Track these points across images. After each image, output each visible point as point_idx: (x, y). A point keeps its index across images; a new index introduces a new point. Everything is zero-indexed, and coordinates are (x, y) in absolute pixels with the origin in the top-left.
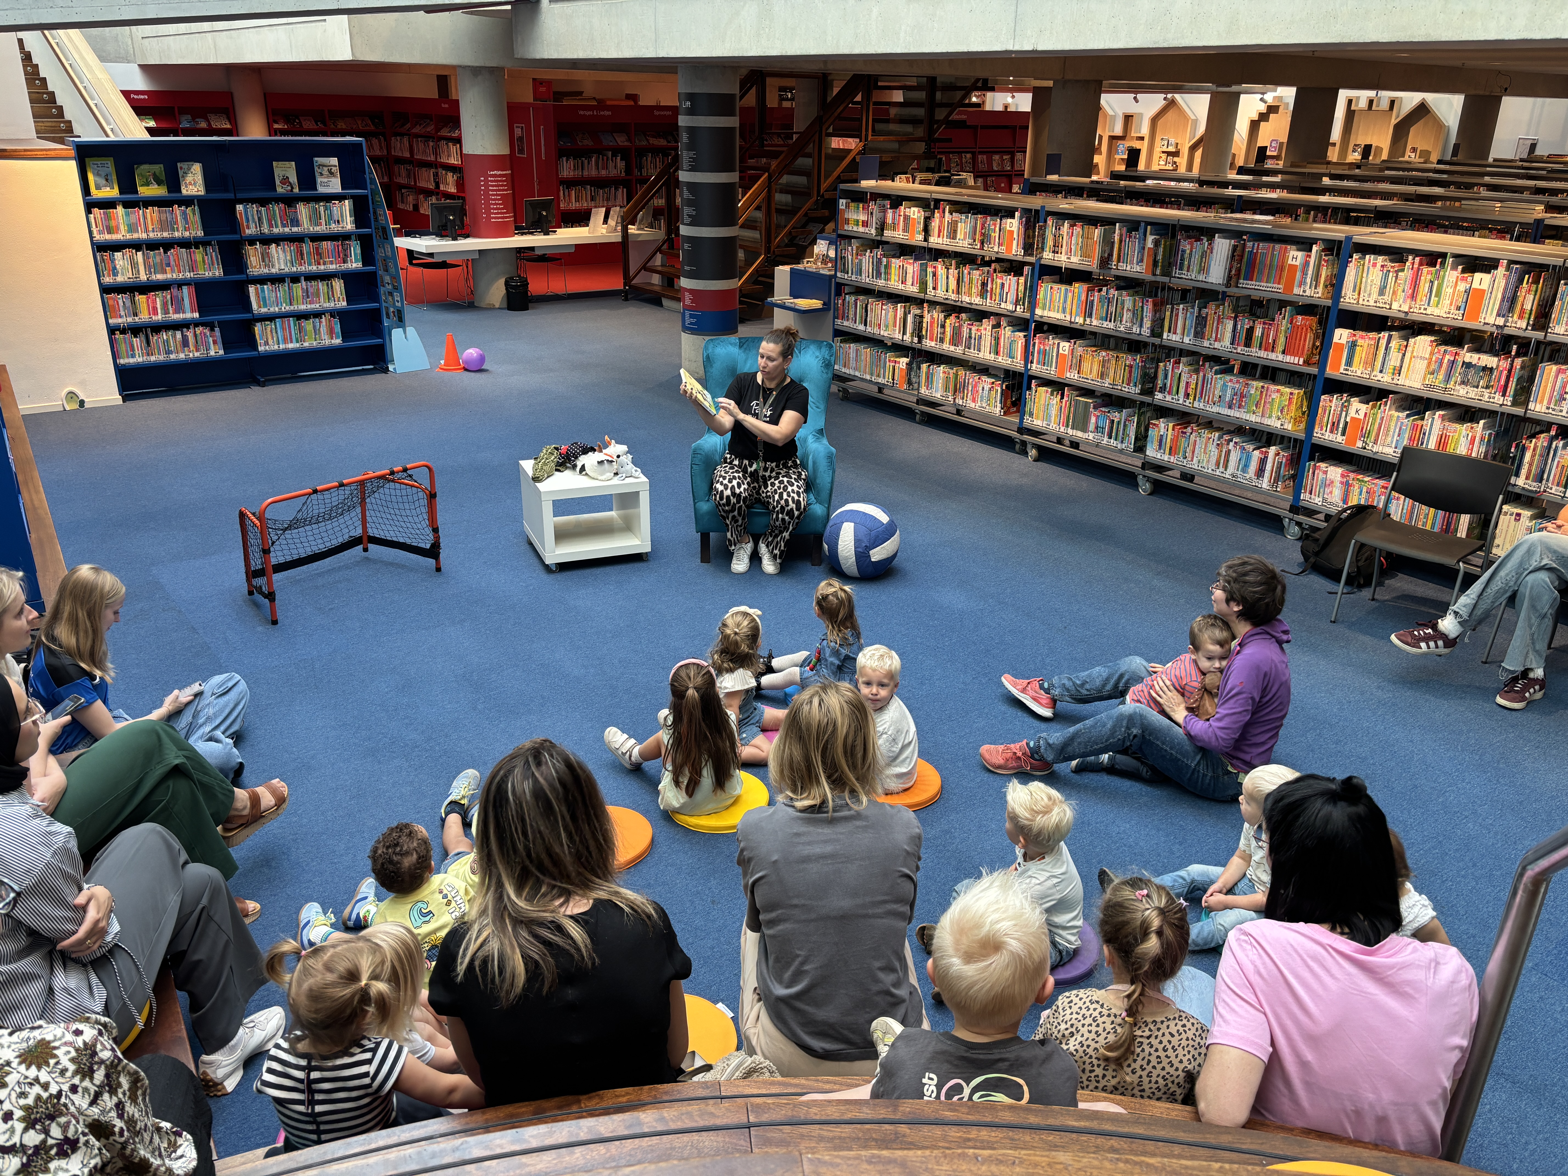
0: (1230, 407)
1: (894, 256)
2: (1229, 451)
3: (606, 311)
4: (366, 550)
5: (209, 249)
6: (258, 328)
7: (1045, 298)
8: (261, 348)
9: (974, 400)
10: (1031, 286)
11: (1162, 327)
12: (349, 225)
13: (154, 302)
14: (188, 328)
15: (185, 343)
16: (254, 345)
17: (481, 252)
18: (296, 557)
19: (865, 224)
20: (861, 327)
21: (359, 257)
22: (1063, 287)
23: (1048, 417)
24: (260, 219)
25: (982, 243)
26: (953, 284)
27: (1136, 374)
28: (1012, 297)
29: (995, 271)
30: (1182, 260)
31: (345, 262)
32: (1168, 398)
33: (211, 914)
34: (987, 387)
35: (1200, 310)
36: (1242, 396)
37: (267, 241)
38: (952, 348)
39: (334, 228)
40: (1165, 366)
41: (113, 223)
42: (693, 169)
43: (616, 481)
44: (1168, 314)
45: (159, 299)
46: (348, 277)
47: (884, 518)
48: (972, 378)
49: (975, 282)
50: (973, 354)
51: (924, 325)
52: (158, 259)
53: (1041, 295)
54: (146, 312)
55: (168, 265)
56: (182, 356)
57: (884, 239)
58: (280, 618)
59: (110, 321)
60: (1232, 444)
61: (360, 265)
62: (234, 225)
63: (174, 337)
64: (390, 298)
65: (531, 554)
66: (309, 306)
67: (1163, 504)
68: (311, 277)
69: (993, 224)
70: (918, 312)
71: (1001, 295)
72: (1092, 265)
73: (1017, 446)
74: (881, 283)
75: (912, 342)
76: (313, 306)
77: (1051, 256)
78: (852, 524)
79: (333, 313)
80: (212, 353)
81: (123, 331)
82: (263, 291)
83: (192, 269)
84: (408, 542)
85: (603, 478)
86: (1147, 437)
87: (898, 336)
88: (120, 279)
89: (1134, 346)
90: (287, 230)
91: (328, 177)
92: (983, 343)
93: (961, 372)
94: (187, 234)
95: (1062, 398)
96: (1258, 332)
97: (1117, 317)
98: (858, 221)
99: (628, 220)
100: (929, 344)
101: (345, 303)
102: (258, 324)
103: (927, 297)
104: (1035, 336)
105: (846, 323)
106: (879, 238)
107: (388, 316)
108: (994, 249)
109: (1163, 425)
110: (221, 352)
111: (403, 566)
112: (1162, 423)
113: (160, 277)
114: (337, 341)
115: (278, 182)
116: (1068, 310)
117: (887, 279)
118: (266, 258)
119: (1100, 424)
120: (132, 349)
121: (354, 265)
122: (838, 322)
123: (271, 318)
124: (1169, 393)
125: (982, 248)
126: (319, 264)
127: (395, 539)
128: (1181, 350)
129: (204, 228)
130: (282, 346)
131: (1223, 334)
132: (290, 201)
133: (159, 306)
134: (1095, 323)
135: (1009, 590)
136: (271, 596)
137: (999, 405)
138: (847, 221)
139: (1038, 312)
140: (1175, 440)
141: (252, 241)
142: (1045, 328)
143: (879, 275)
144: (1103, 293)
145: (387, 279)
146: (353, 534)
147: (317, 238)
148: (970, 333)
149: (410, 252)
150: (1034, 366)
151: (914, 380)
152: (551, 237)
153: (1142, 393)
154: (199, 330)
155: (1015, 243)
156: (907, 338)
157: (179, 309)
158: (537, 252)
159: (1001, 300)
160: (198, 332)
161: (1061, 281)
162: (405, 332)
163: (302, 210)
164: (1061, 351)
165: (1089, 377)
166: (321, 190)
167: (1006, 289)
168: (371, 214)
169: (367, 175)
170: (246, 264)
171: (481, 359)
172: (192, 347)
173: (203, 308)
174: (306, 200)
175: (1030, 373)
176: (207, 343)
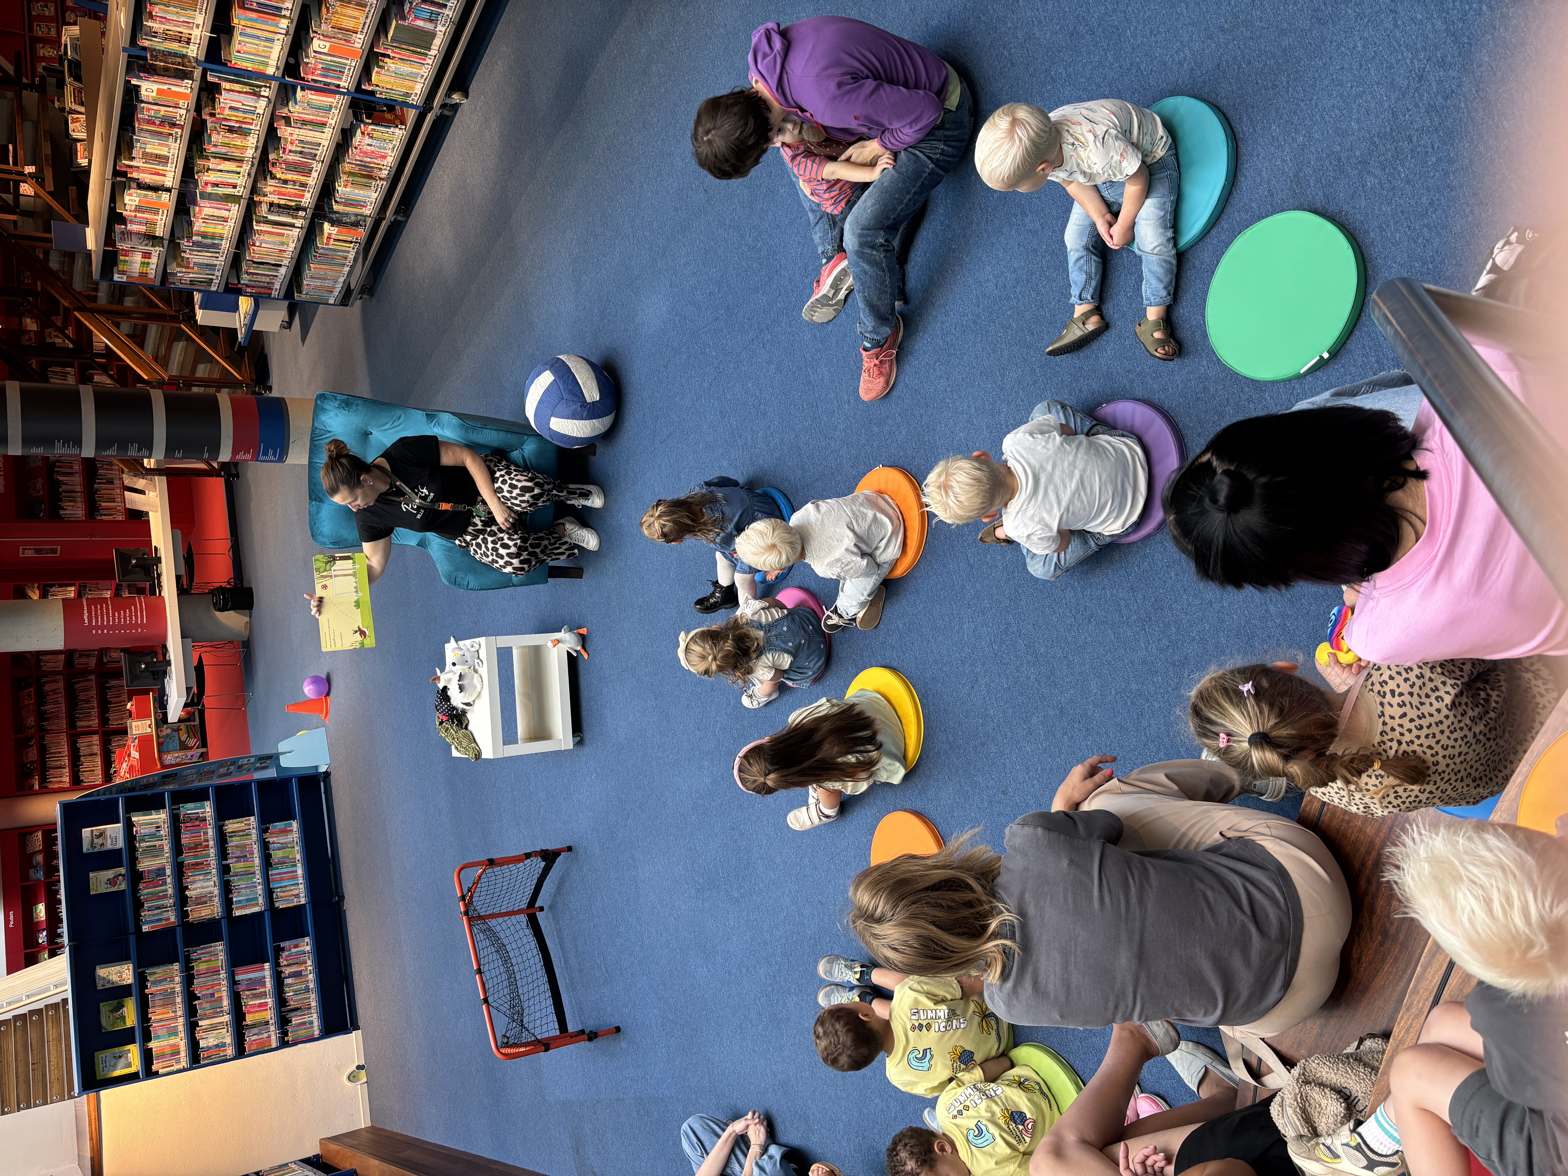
1: (191, 227)
3: (253, 506)
4: (541, 909)
5: (194, 956)
6: (281, 905)
7: (253, 61)
8: (303, 901)
9: (384, 157)
12: (161, 817)
13: (253, 1006)
14: (281, 972)
15: (297, 975)
16: (298, 909)
17: (184, 636)
18: (547, 986)
19: (147, 255)
20: (283, 270)
21: (198, 804)
22: (237, 37)
23: (412, 77)
24: (158, 908)
25: (174, 125)
26: (228, 166)
28: (249, 101)
29: (213, 115)
31: (204, 820)
34: (368, 140)
37: (182, 899)
38: (314, 174)
39: (165, 831)
41: (168, 1051)
42: (78, 443)
43: (483, 671)
45: (249, 1002)
46: (223, 814)
47: (546, 378)
48: (354, 155)
49: (227, 141)
50: (324, 152)
51: (283, 202)
52: (207, 1006)
54: (264, 1013)
55: (212, 995)
56: (311, 977)
57: (167, 236)
59: (274, 1045)
61: (207, 803)
62: (165, 933)
63: (290, 985)
64: (245, 769)
66: (256, 855)
68: (223, 854)
69: (149, 111)
70: (264, 208)
71: (245, 112)
73: (447, 113)
74: (225, 245)
75: (304, 218)
77: (193, 47)
78: (553, 418)
79: (264, 830)
80: (308, 948)
81: (285, 1033)
82: (239, 902)
83: (216, 972)
85: (479, 687)
87: (295, 232)
88: (228, 1040)
90: (169, 880)
91: (105, 838)
92: (309, 139)
93: (346, 166)
94: (177, 979)
95: (388, 56)
98: (143, 263)
100: (308, 199)
101: (252, 818)
102: (277, 905)
103: (246, 194)
104: (303, 79)
105: (277, 286)
106: (166, 243)
107: (267, 772)
108: (183, 114)
110: (307, 939)
113: (226, 1003)
114: (295, 825)
116: (270, 35)
117: (221, 238)
118: (201, 901)
119: (427, 16)
120: (304, 1024)
121: (208, 809)
122: (274, 294)
123: (269, 893)
125: (182, 127)
126: (207, 846)
127: (533, 887)
129: (171, 962)
130: (301, 881)
132: (136, 877)
133: (257, 1002)
134: (288, 5)
135: (647, 234)
137: (392, 129)
138: (143, 275)
139: (270, 71)
141: (184, 915)
142: (293, 65)
143: (215, 246)
145: (222, 771)
146: (524, 924)
147: (178, 849)
148: (296, 152)
150: (342, 84)
151: (353, 218)
152: (162, 553)
154: (283, 962)
155: (174, 88)
156: (299, 223)
157: (261, 982)
158: (183, 572)
159: (253, 112)
160: (285, 963)
161: (229, 39)
162: (284, 753)
163: (145, 864)
164: (326, 51)
165: (362, 20)
166: (120, 844)
167: (239, 105)
168: (149, 792)
169: (102, 798)
170: (210, 920)
171: (316, 680)
172: (302, 968)
173: (259, 959)
174: (133, 860)
175: (353, 90)
176: (297, 954)
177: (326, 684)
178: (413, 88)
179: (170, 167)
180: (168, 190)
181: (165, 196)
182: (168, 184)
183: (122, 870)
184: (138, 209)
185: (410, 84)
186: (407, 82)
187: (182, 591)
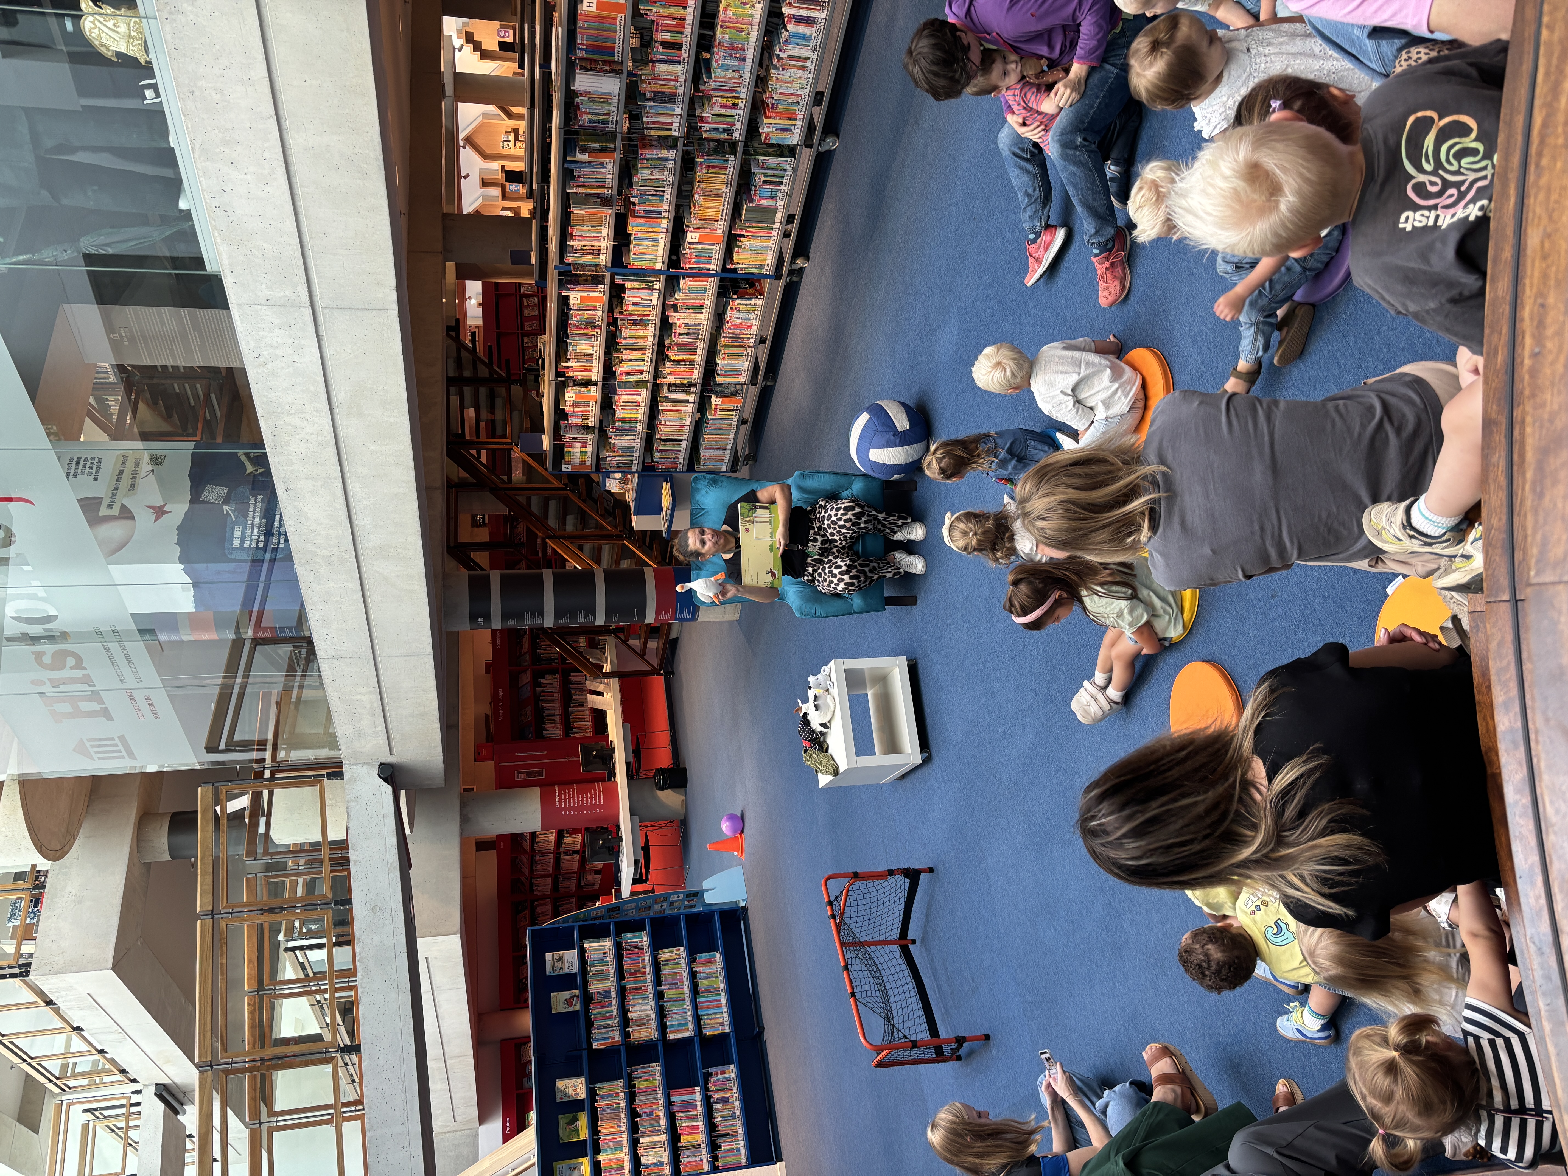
0: (744, 60)
1: (614, 415)
2: (789, 56)
3: (683, 695)
4: (914, 942)
5: (635, 1075)
6: (708, 1032)
7: (645, 260)
8: (727, 1029)
9: (750, 327)
10: (634, 275)
11: (667, 138)
12: (607, 944)
13: (686, 1128)
14: (710, 1097)
15: (724, 1100)
16: (724, 1036)
17: (632, 813)
18: (922, 1012)
19: (584, 445)
20: (684, 444)
21: (637, 934)
22: (633, 242)
23: (764, 250)
24: (605, 1027)
25: (595, 327)
26: (636, 355)
27: (715, 161)
28: (645, 294)
29: (621, 313)
30: (598, 122)
31: (642, 948)
32: (738, 125)
33: (1285, 1144)
34: (736, 314)
35: (648, 100)
36: (732, 48)
37: (625, 1021)
38: (699, 352)
39: (611, 957)
40: (706, 131)
41: (614, 1165)
42: (541, 614)
43: (835, 691)
44: (653, 132)
45: (684, 1124)
46: (657, 945)
47: (864, 417)
48: (728, 330)
49: (632, 333)
50: (704, 331)
51: (678, 381)
52: (646, 1123)
53: (642, 265)
54: (696, 1136)
55: (651, 1113)
56: (737, 1104)
57: (597, 426)
58: (983, 1032)
59: (706, 1170)
60: (782, 55)
61: (644, 934)
62: (611, 1052)
63: (719, 1110)
64: (676, 904)
65: (913, 777)
66: (685, 983)
67: (849, 123)
68: (658, 980)
69: (576, 317)
70: (665, 388)
71: (645, 305)
72: (609, 214)
73: (795, 279)
74: (640, 427)
75: (695, 393)
76: (685, 979)
77: (603, 257)
78: (872, 451)
79: (691, 960)
80: (733, 1075)
81: (715, 1158)
82: (672, 1026)
83: (655, 1092)
84: (903, 900)
85: (832, 706)
86: (779, 145)
87: (690, 408)
88: (666, 1159)
89: (687, 165)
90: (614, 1002)
91: (563, 962)
92: (692, 321)
93: (723, 341)
94: (622, 1095)
95: (743, 236)
96: (666, 36)
97: (659, 184)
98: (582, 452)
99: (597, 672)
100: (696, 375)
101: (681, 949)
102: (704, 1031)
103: (651, 380)
104: (682, 268)
105: (681, 460)
106: (597, 431)
107: (693, 906)
108: (599, 315)
109: (766, 129)
110: (732, 1067)
111: (929, 906)
112: (764, 130)
113: (663, 1122)
114: (718, 956)
115: (571, 1009)
116: (655, 236)
117: (636, 421)
118: (642, 1023)
119: (768, 194)
120: (732, 1150)
121: (645, 939)
122: (680, 467)
123: (698, 1019)
124: (733, 125)
125: (600, 327)
126: (645, 973)
127: (902, 913)
128: (688, 115)
129: (616, 1079)
130: (725, 1009)
131: (670, 73)
132: (587, 998)
133: (690, 1124)
134: (666, 207)
135: (937, 281)
136: (960, 1041)
137: (753, 301)
138: (583, 463)
139: (658, 266)
140: (781, 115)
141: (626, 1035)
142: (674, 258)
143: (632, 429)
144: (636, 200)
145: (657, 907)
146: (897, 954)
147: (621, 974)
148: (683, 334)
149: (635, 882)
150: (712, 267)
151: (733, 389)
152: (616, 746)
153: (734, 153)
154: (712, 1087)
155: (592, 294)
156: (691, 398)
157: (692, 1105)
158: (631, 761)
159: (649, 305)
160: (713, 1088)
161: (628, 245)
162: (708, 890)
163: (595, 987)
164: (696, 240)
165: (720, 210)
166: (575, 969)
167: (638, 300)
168: (597, 922)
169: (561, 926)
170: (648, 1041)
171: (732, 817)
172: (728, 1094)
173: (690, 1084)
174: (585, 983)
175: (720, 271)
176: (723, 1080)
177: (740, 822)
178: (765, 260)
179: (595, 363)
180: (595, 384)
181: (593, 389)
182: (595, 378)
183: (577, 992)
184: (576, 404)
185: (762, 257)
186: (760, 256)
187: (631, 776)
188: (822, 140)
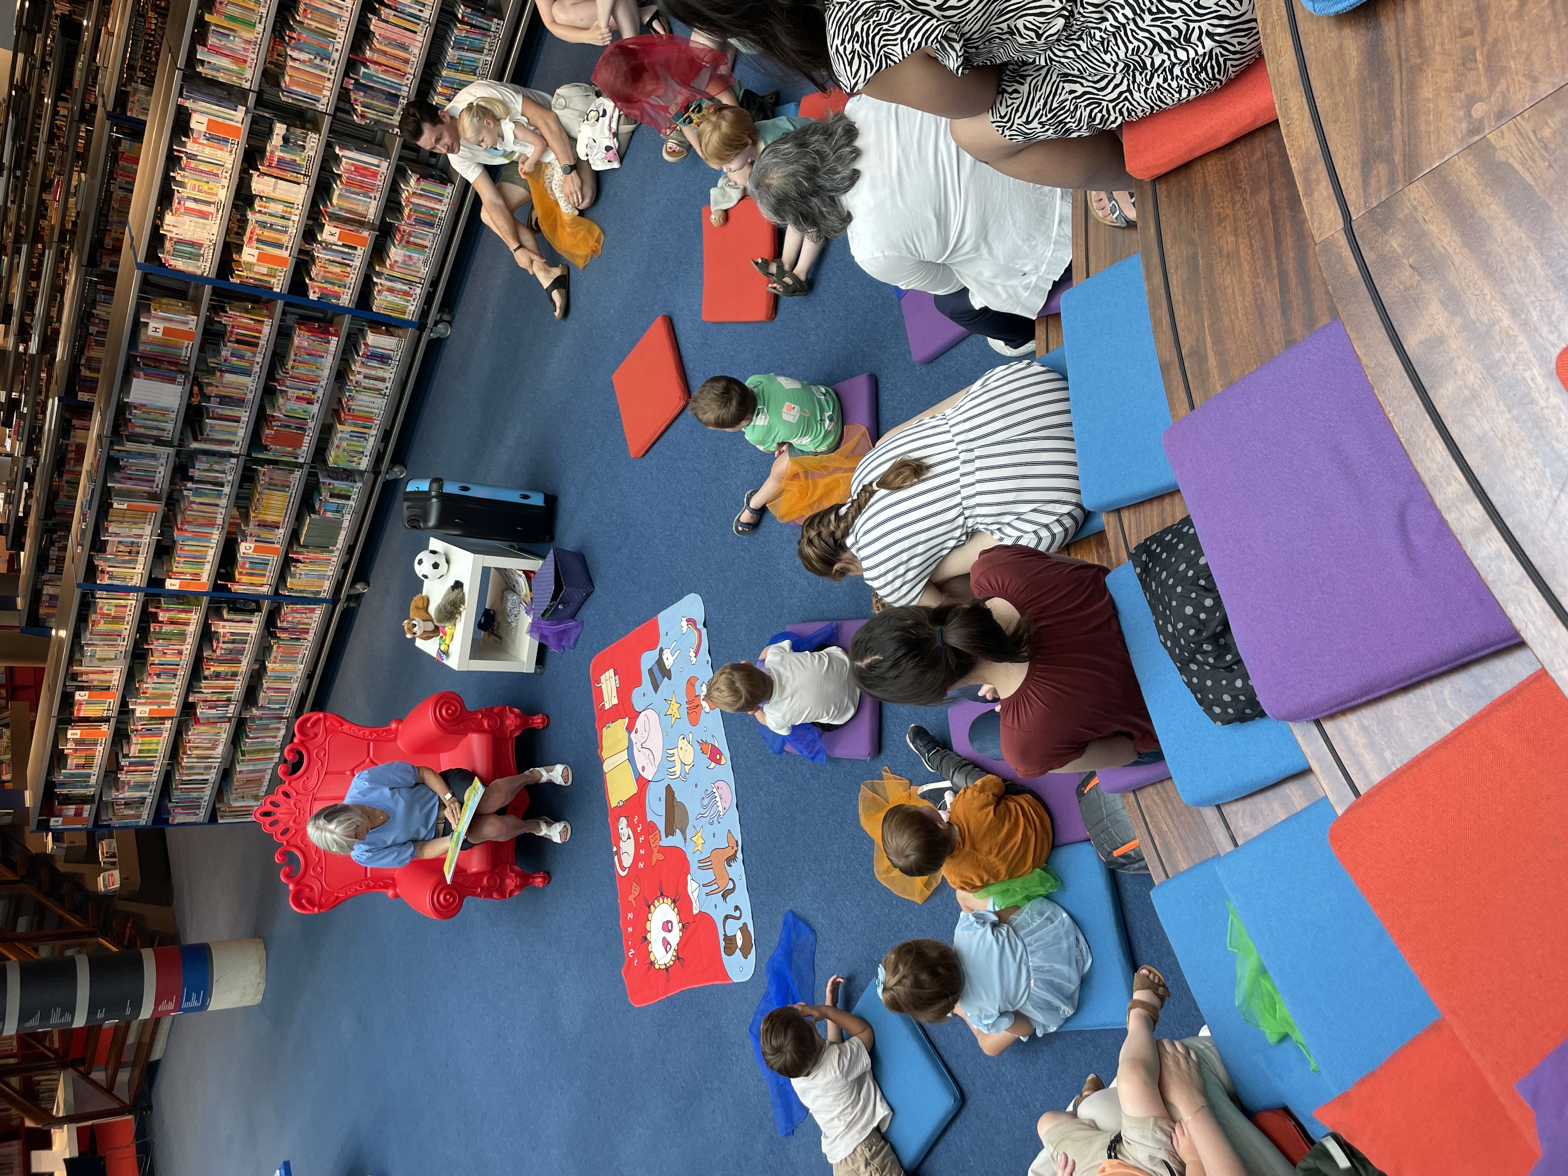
10: (169, 597)
30: (153, 428)
32: (305, 449)
53: (181, 586)
67: (417, 454)
72: (155, 510)
73: (352, 605)
75: (229, 730)
86: (346, 469)
89: (247, 479)
95: (300, 561)
100: (232, 709)
103: (178, 711)
112: (332, 453)
117: (155, 756)
131: (239, 383)
142: (222, 579)
143: (150, 763)
178: (322, 585)
179: (110, 697)
180: (108, 720)
181: (103, 726)
182: (108, 713)
184: (79, 744)
185: (320, 581)
186: (317, 582)
188: (390, 468)
